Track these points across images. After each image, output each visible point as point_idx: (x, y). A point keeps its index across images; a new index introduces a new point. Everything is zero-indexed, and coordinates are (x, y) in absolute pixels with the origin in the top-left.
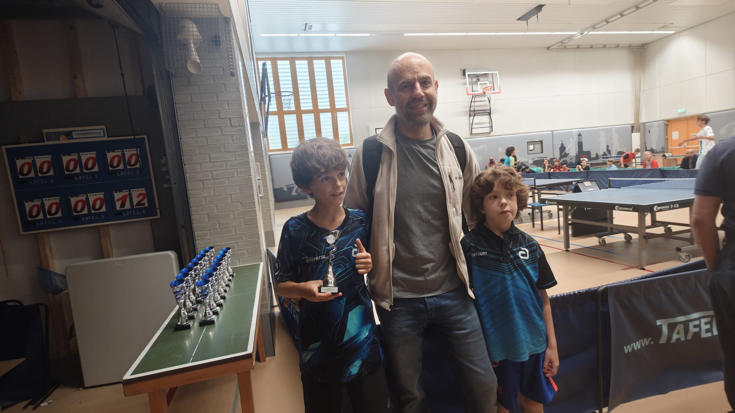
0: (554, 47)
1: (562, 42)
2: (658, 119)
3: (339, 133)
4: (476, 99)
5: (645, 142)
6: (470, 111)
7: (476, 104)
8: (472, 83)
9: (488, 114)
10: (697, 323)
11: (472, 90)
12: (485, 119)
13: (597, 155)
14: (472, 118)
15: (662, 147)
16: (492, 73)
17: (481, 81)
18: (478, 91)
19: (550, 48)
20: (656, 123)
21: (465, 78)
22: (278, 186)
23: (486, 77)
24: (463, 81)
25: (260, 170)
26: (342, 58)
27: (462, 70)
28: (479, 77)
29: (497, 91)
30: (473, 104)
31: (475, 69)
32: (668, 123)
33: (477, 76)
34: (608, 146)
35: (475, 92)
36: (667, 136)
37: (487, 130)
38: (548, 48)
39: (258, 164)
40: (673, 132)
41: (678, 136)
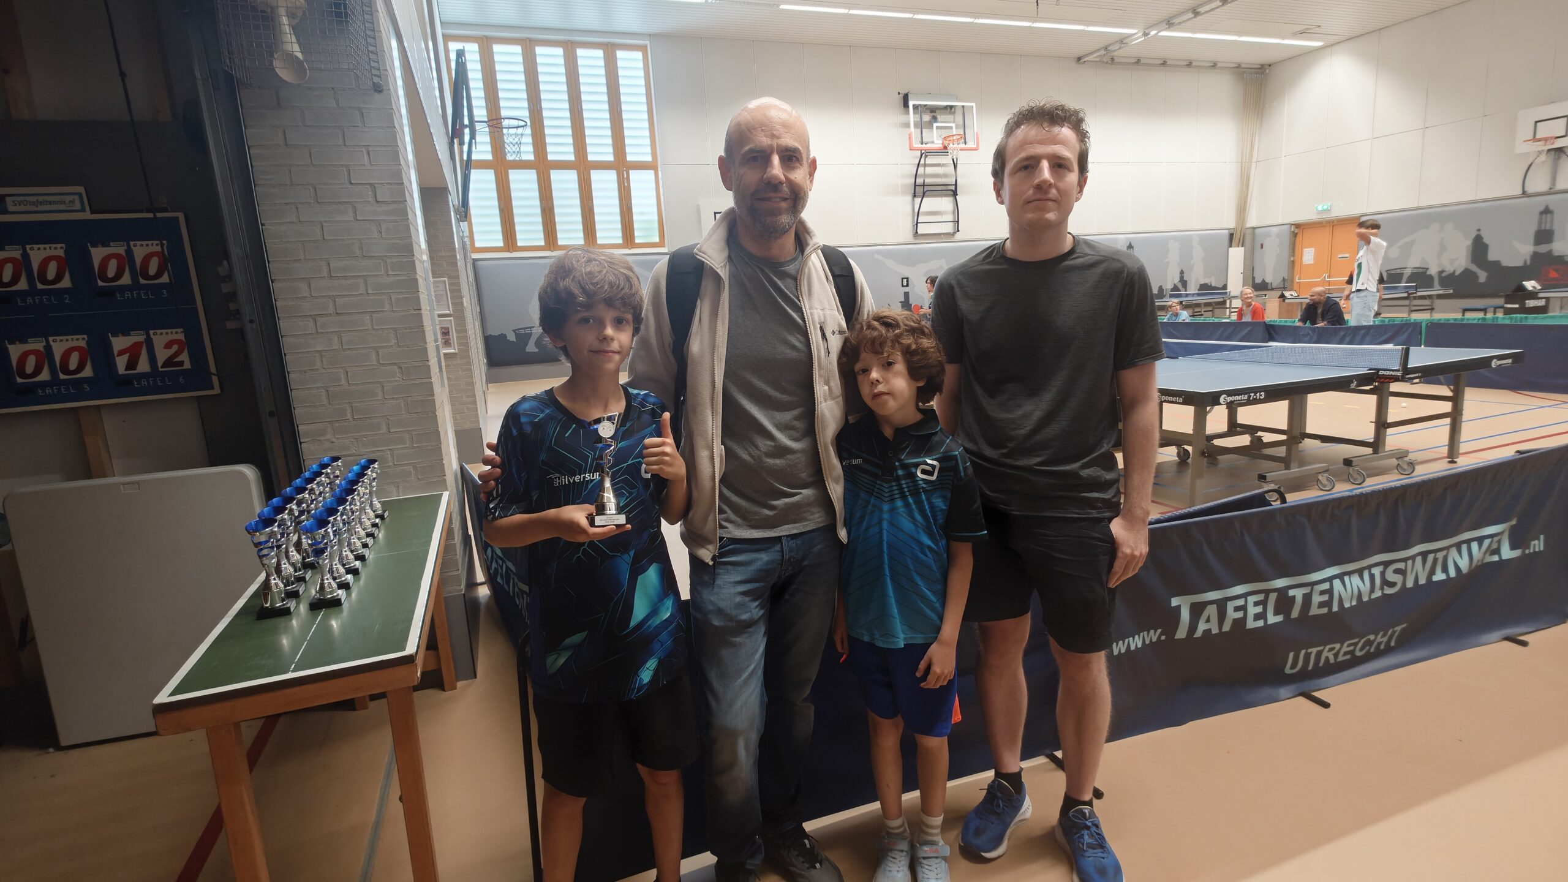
0: (1090, 58)
1: (1106, 48)
2: (1280, 222)
3: (635, 218)
4: (929, 161)
5: (1253, 268)
6: (915, 185)
7: (929, 170)
8: (920, 125)
9: (952, 193)
10: (1241, 602)
11: (920, 139)
12: (944, 204)
13: (1161, 289)
14: (918, 200)
15: (1282, 279)
16: (963, 106)
17: (940, 122)
18: (933, 142)
19: (1082, 60)
20: (1275, 230)
21: (908, 113)
22: (494, 331)
23: (950, 113)
24: (902, 118)
25: (450, 293)
26: (643, 49)
27: (901, 96)
28: (937, 111)
29: (970, 145)
30: (921, 170)
31: (929, 95)
32: (1298, 231)
33: (933, 110)
34: (1182, 272)
35: (926, 144)
36: (1294, 256)
37: (948, 228)
38: (1079, 59)
39: (445, 281)
40: (1305, 250)
41: (1313, 257)
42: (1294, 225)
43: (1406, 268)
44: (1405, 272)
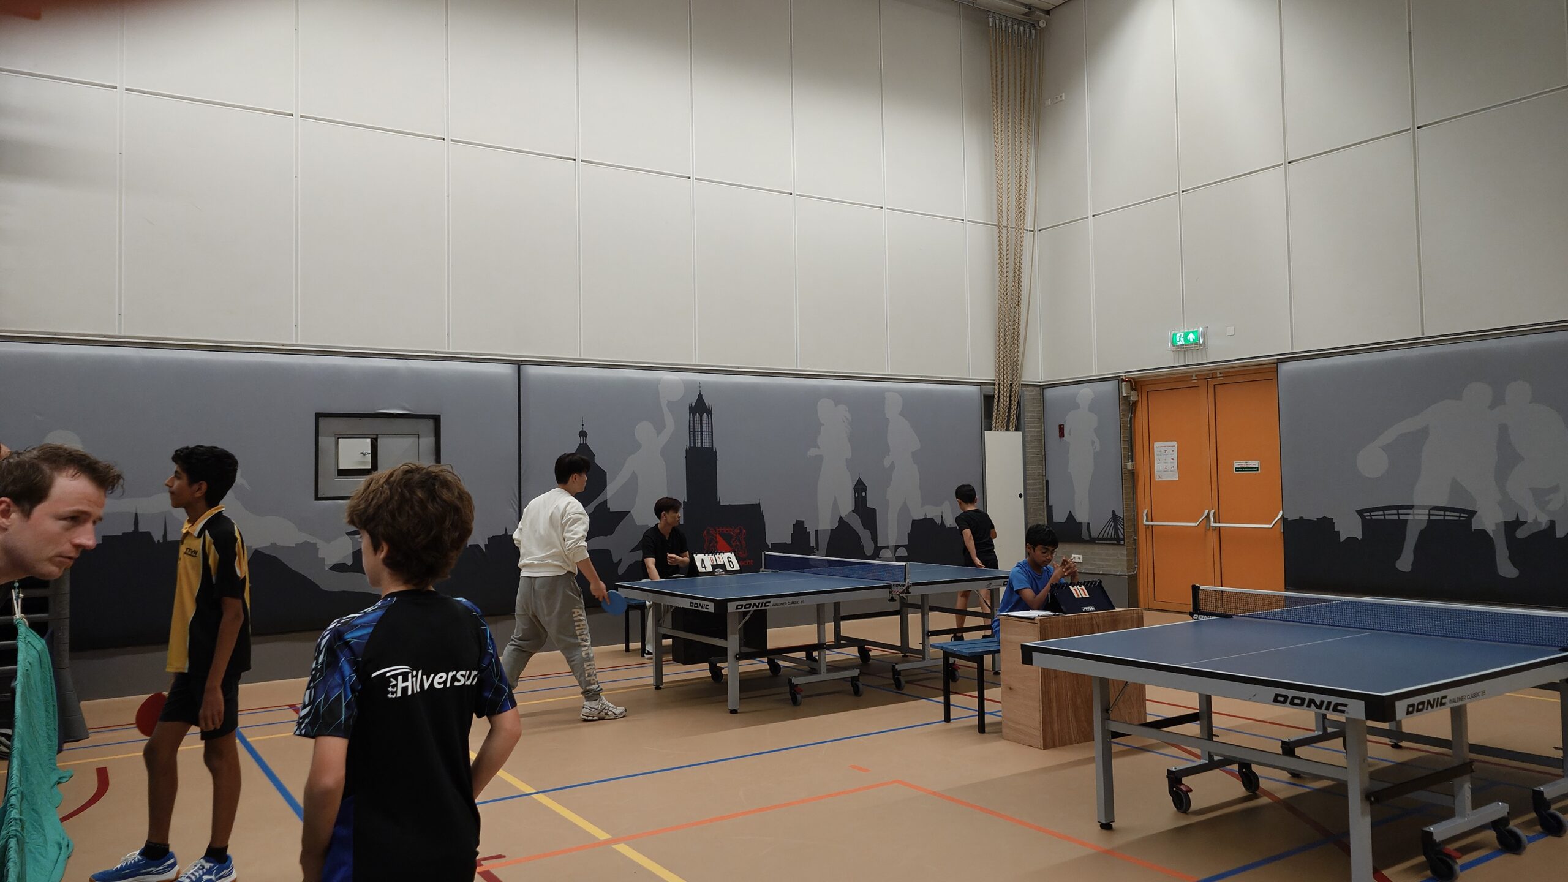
2: (1095, 373)
5: (1047, 482)
13: (799, 528)
20: (1086, 390)
32: (1136, 396)
34: (860, 488)
36: (1132, 458)
40: (1156, 444)
41: (1176, 465)
42: (1126, 381)
43: (1411, 507)
44: (1410, 517)
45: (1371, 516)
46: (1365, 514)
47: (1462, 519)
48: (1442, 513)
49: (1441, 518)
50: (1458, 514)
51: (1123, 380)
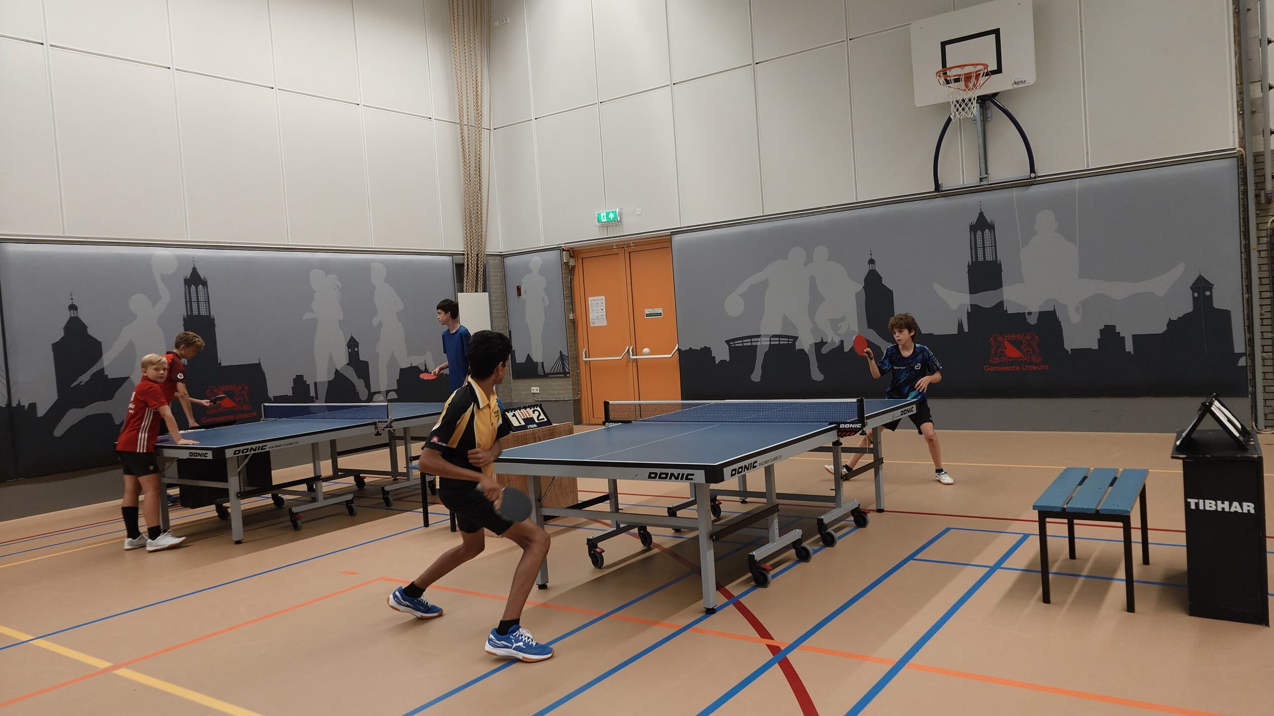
2: (542, 244)
13: (299, 381)
15: (559, 354)
20: (536, 258)
32: (574, 262)
34: (353, 344)
36: (573, 310)
40: (590, 299)
41: (605, 314)
42: (566, 250)
43: (759, 336)
44: (759, 343)
45: (735, 344)
46: (731, 343)
47: (790, 342)
48: (778, 339)
49: (778, 343)
50: (787, 340)
51: (564, 250)
